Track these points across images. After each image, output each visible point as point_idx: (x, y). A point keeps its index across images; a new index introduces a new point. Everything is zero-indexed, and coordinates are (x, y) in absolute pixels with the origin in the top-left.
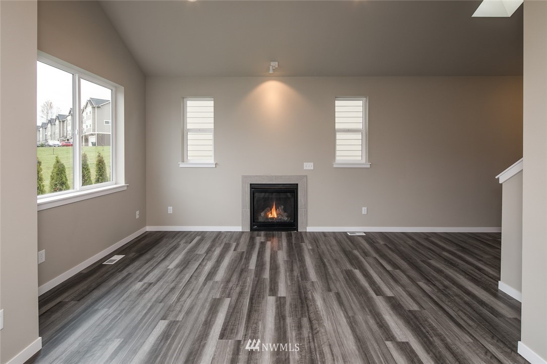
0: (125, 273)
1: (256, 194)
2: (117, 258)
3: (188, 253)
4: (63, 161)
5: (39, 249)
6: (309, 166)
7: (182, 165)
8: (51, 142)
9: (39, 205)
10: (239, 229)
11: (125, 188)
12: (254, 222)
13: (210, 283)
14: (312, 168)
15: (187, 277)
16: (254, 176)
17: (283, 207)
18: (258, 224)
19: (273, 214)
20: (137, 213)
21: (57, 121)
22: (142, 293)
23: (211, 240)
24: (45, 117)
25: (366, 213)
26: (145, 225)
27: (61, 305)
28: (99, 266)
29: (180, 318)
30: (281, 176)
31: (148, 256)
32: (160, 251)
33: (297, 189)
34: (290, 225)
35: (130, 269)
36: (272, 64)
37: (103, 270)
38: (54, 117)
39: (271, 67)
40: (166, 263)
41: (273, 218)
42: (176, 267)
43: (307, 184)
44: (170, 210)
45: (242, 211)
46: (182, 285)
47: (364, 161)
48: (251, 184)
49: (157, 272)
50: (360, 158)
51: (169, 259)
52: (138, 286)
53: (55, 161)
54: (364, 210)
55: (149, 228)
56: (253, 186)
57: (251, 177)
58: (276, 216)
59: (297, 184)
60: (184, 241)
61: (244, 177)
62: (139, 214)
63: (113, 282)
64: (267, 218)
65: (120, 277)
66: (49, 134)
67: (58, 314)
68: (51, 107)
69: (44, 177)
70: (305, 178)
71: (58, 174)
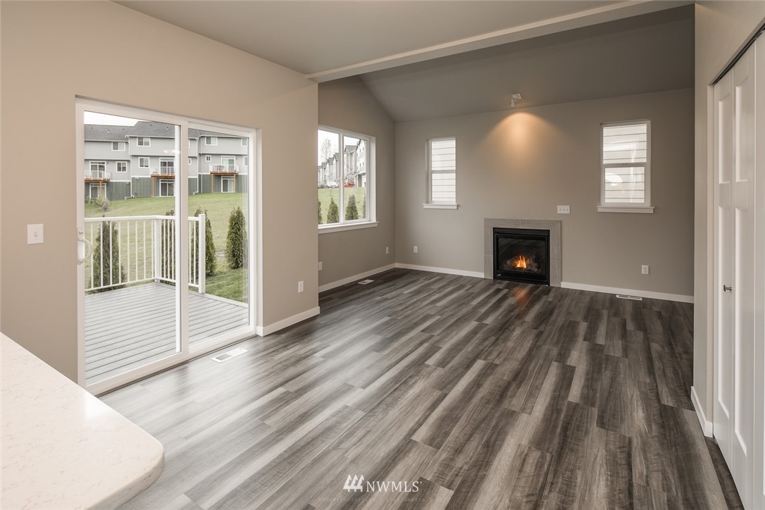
0: (371, 290)
1: (500, 240)
2: (369, 281)
3: (423, 286)
4: (336, 202)
5: (319, 261)
6: (563, 209)
7: (426, 206)
8: (329, 184)
9: (319, 230)
10: (481, 275)
11: (376, 225)
12: (498, 269)
13: (431, 306)
14: (568, 212)
15: (415, 300)
16: (498, 219)
17: (534, 257)
18: (502, 271)
19: (522, 264)
20: (387, 248)
21: (335, 160)
22: (379, 302)
23: (449, 280)
24: (324, 156)
25: (647, 273)
26: (394, 262)
27: (330, 299)
28: (355, 284)
29: (399, 318)
30: (529, 220)
31: (390, 283)
32: (402, 282)
33: (548, 236)
34: (539, 277)
35: (376, 289)
36: (514, 96)
37: (357, 287)
38: (332, 156)
39: (512, 100)
40: (403, 289)
41: (521, 268)
42: (409, 293)
43: (561, 230)
44: (416, 249)
45: (485, 256)
46: (409, 303)
47: (648, 204)
48: (494, 228)
49: (394, 293)
50: (643, 201)
51: (406, 287)
52: (378, 298)
53: (330, 203)
54: (645, 269)
55: (397, 265)
56: (496, 230)
57: (494, 220)
58: (525, 267)
59: (549, 231)
60: (424, 278)
61: (487, 220)
62: (389, 250)
63: (363, 293)
64: (514, 268)
65: (368, 292)
66: (328, 174)
67: (329, 302)
68: (329, 145)
69: (322, 216)
70: (559, 223)
71: (332, 214)
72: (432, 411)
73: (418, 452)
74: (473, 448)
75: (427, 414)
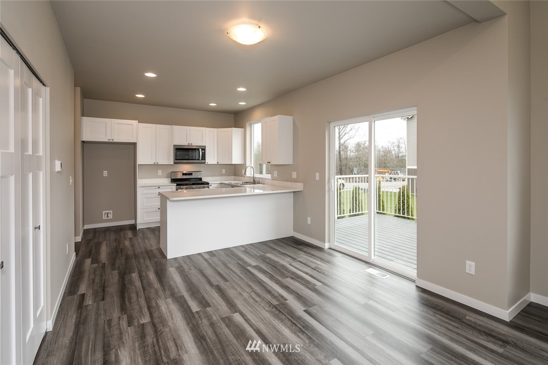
72: (254, 330)
73: (226, 311)
74: (208, 332)
75: (254, 327)
